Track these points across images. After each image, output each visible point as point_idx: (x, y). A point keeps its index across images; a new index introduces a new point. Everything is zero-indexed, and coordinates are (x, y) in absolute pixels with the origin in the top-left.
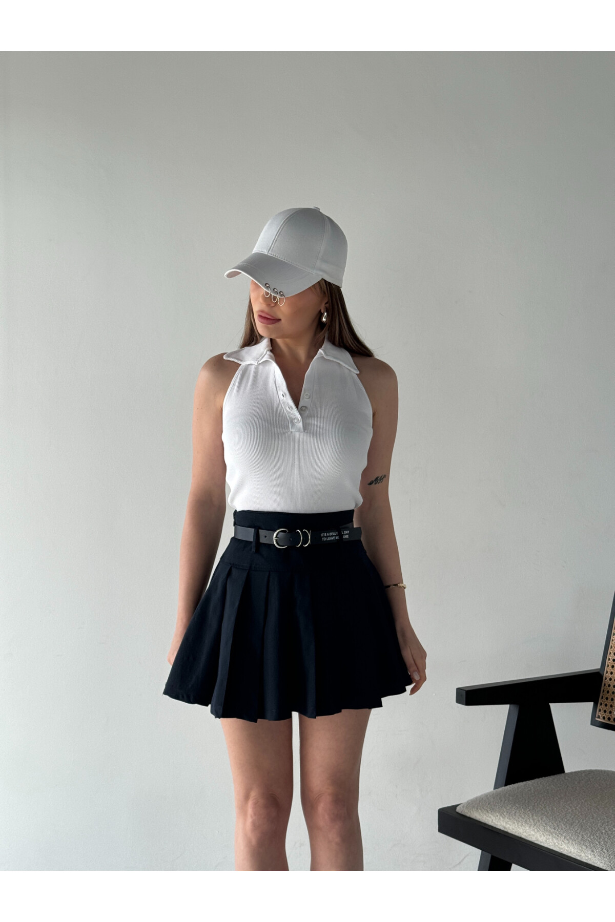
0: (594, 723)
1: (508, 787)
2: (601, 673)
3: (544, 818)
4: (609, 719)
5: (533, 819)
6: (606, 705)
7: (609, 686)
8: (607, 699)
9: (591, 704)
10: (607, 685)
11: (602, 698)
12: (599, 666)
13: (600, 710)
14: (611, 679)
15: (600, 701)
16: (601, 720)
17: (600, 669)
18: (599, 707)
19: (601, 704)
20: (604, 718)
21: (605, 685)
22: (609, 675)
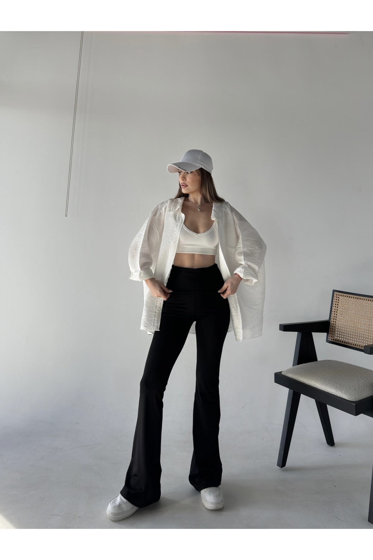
0: (328, 341)
1: (300, 365)
2: (329, 321)
3: (319, 378)
4: (334, 340)
5: (315, 378)
6: (332, 334)
7: (333, 326)
8: (332, 332)
9: (326, 334)
10: (332, 326)
11: (330, 331)
12: (328, 319)
13: (330, 336)
14: (333, 324)
15: (329, 332)
16: (330, 340)
17: (329, 320)
18: (329, 335)
19: (330, 334)
20: (331, 339)
21: (331, 326)
22: (332, 322)
